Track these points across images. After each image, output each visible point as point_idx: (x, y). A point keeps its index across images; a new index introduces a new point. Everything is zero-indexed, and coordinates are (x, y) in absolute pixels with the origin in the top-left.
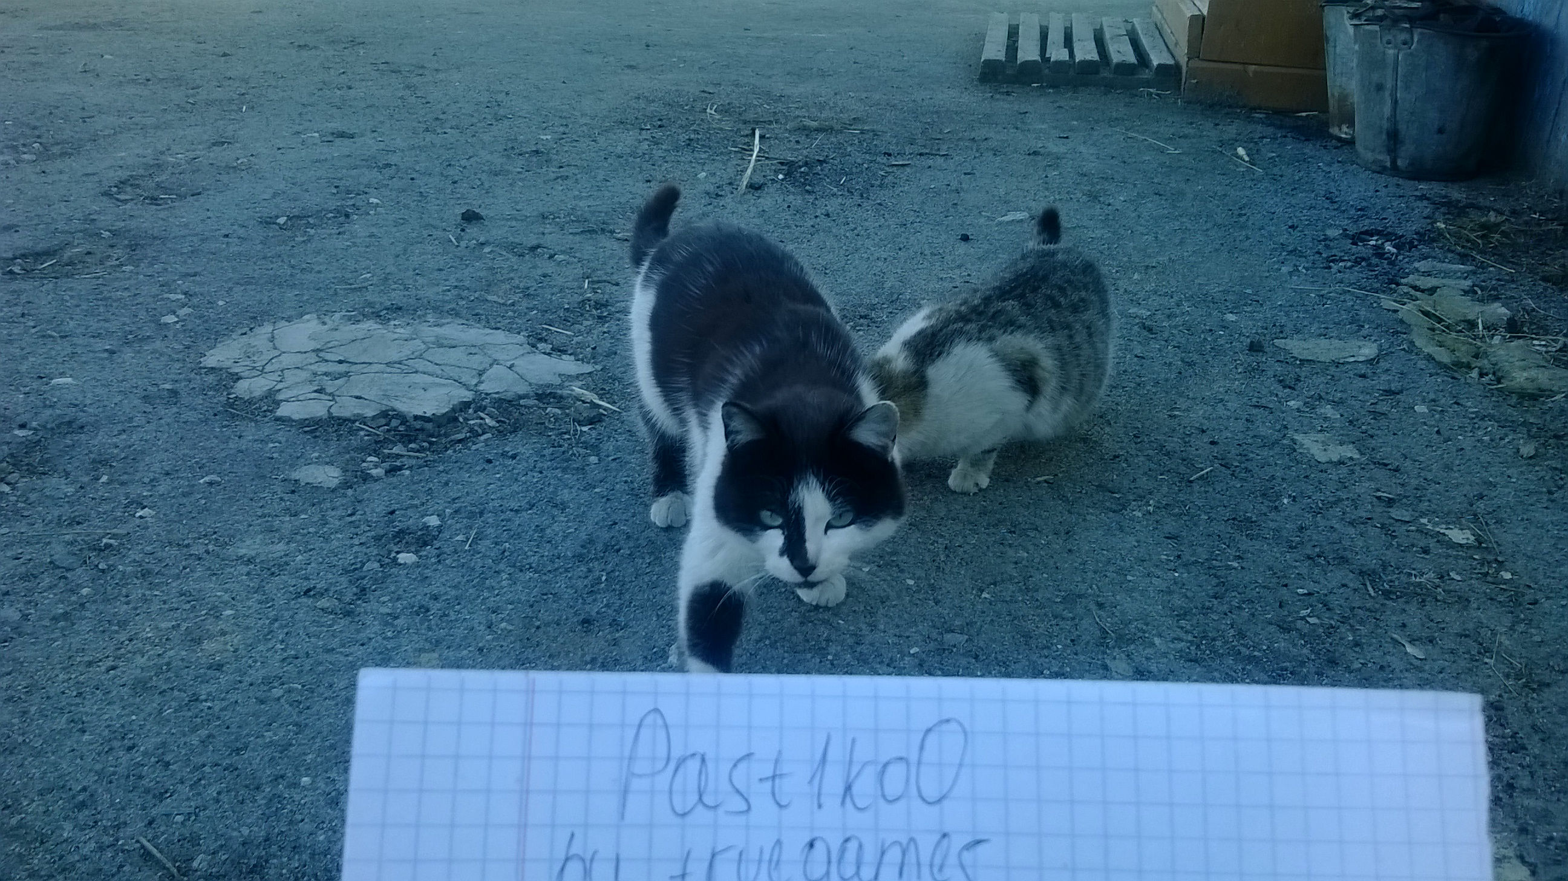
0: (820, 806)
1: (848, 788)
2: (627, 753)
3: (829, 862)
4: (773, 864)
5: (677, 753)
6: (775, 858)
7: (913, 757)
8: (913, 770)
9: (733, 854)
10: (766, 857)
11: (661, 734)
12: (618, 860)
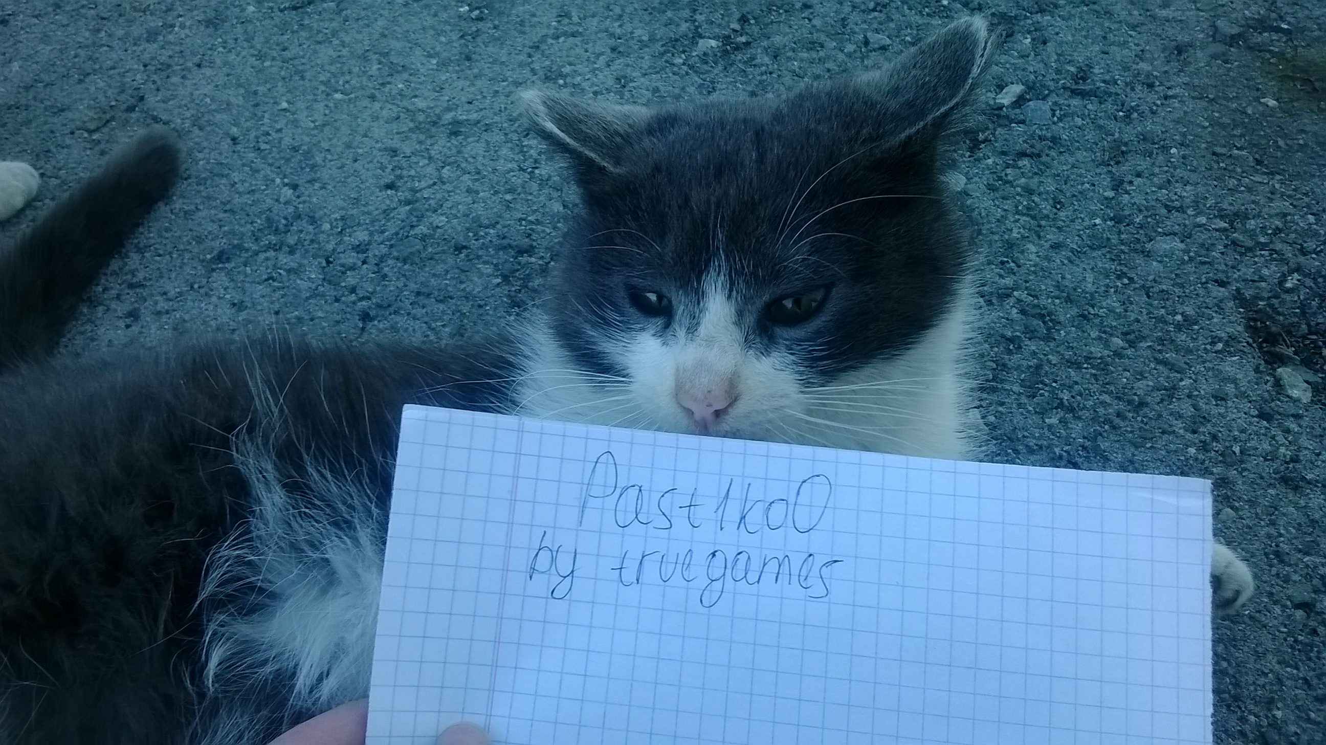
0: (722, 529)
1: (743, 518)
2: (586, 481)
3: (725, 568)
4: (685, 566)
5: (622, 483)
6: (687, 562)
7: (792, 500)
8: (791, 508)
9: (658, 557)
10: (681, 560)
11: (612, 468)
12: (575, 553)
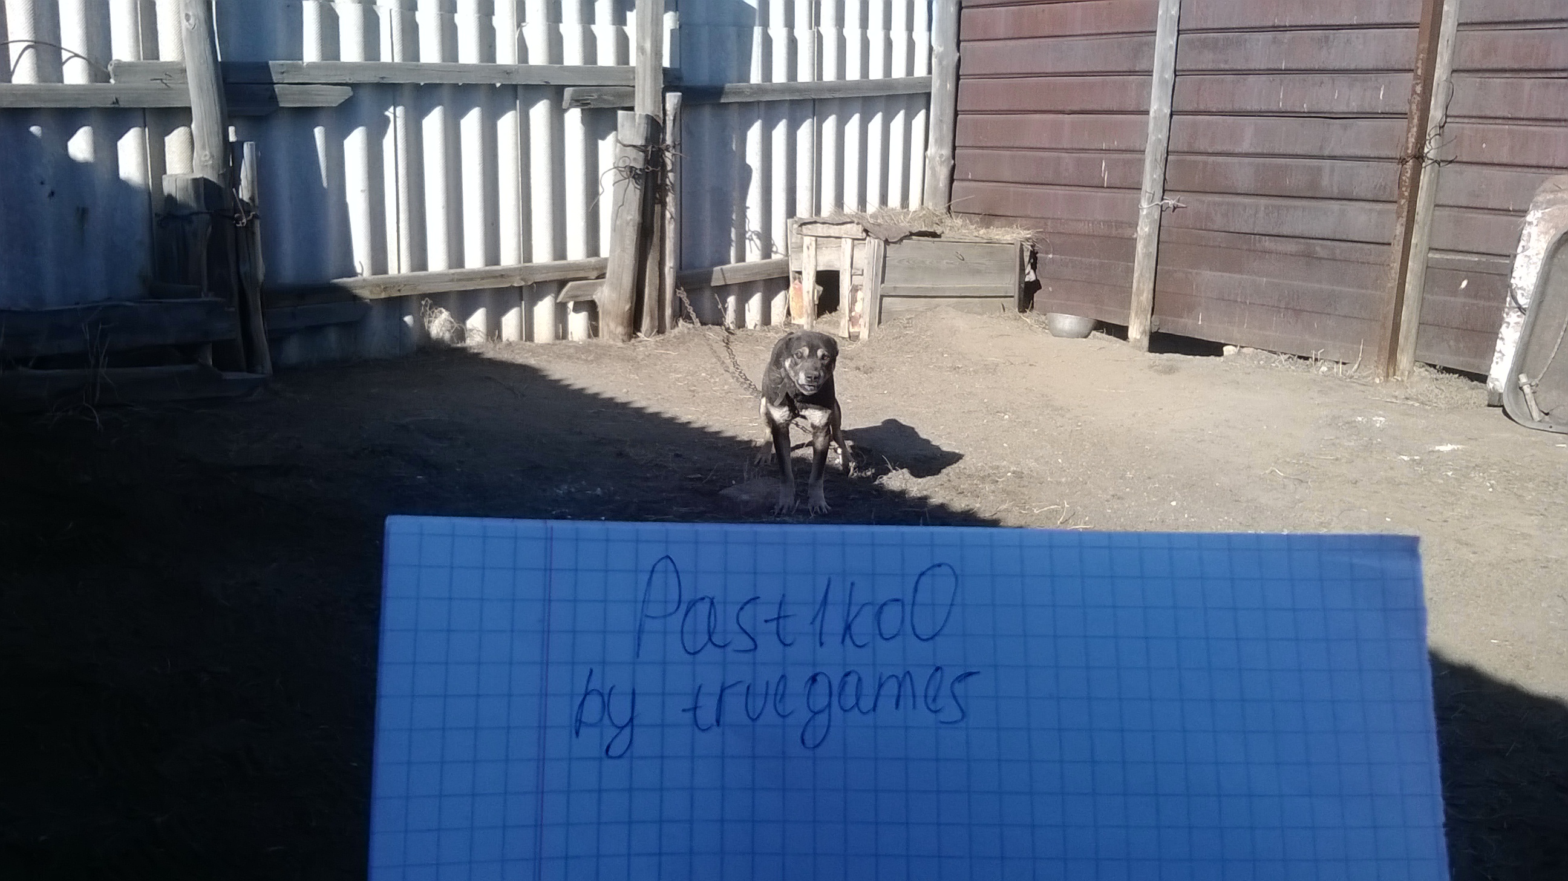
0: (821, 644)
1: (848, 627)
2: (641, 597)
3: (830, 695)
4: (778, 698)
5: (687, 597)
6: (780, 691)
7: (908, 599)
8: (908, 609)
9: (742, 688)
10: (772, 691)
11: (673, 580)
12: (634, 694)
